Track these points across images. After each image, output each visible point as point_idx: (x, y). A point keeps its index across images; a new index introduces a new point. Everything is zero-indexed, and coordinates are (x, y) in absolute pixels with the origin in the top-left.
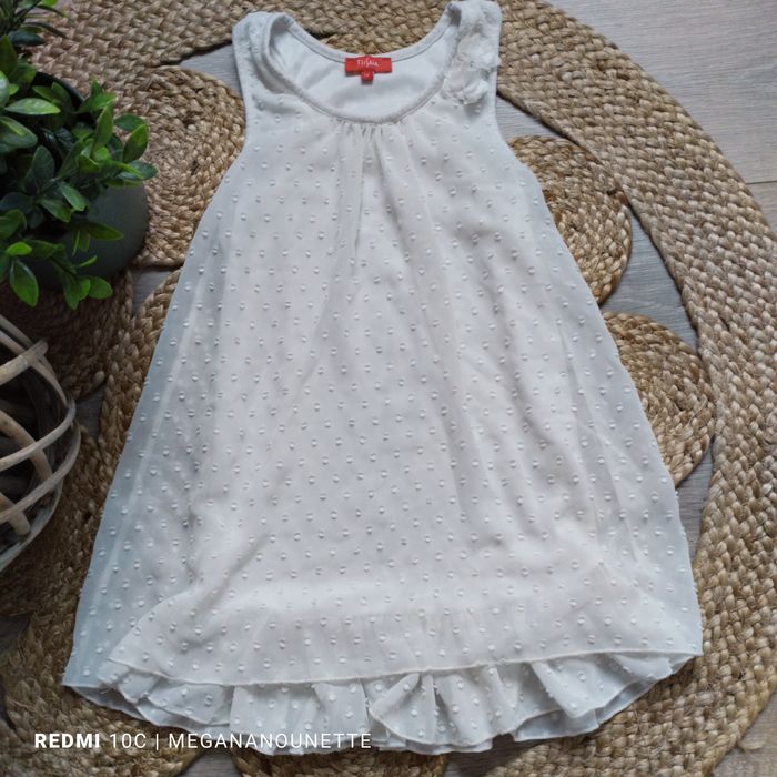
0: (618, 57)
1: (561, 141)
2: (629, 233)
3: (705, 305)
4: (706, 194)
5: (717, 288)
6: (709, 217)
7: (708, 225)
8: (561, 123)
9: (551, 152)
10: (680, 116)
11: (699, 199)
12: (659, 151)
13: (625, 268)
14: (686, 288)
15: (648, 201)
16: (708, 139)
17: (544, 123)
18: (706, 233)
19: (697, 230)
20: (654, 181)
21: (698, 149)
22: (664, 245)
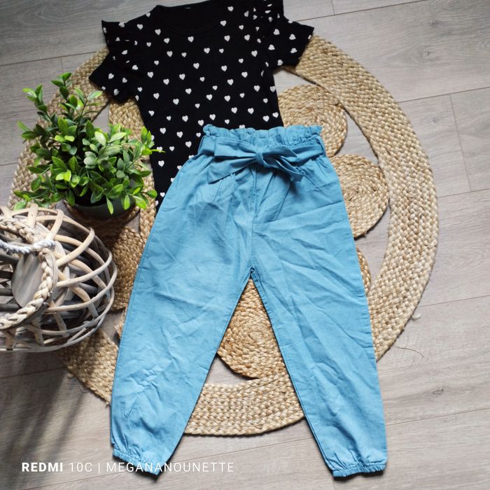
0: (332, 47)
1: (313, 86)
2: (346, 120)
3: (380, 146)
4: (375, 100)
5: (384, 138)
6: (377, 109)
7: (377, 113)
8: (313, 78)
9: (310, 91)
10: (360, 69)
11: (372, 102)
12: (354, 85)
13: (346, 136)
14: (371, 140)
15: (352, 106)
16: (373, 77)
17: (305, 79)
18: (377, 116)
19: (373, 115)
20: (353, 97)
21: (369, 82)
22: (360, 123)
